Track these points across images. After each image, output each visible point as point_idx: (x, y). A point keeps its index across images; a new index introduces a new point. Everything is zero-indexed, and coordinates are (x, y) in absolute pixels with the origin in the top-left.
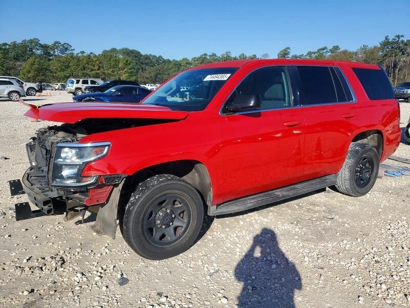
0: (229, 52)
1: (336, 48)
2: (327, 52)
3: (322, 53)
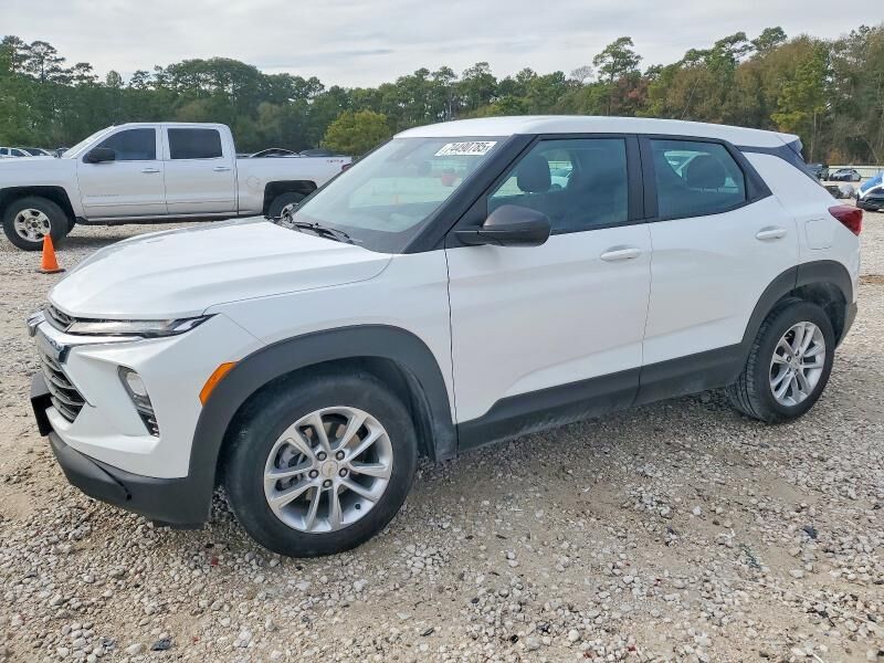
0: (485, 64)
1: (775, 34)
2: (747, 48)
3: (730, 53)
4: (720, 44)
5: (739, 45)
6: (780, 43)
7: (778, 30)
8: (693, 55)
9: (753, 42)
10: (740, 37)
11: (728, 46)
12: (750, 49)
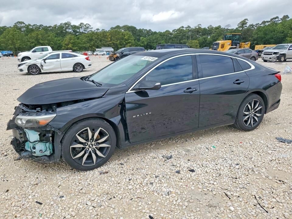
2: (279, 20)
3: (274, 22)
4: (272, 19)
5: (277, 20)
6: (288, 19)
7: (287, 16)
8: (264, 22)
9: (281, 19)
10: (277, 17)
11: (274, 20)
12: (280, 21)
